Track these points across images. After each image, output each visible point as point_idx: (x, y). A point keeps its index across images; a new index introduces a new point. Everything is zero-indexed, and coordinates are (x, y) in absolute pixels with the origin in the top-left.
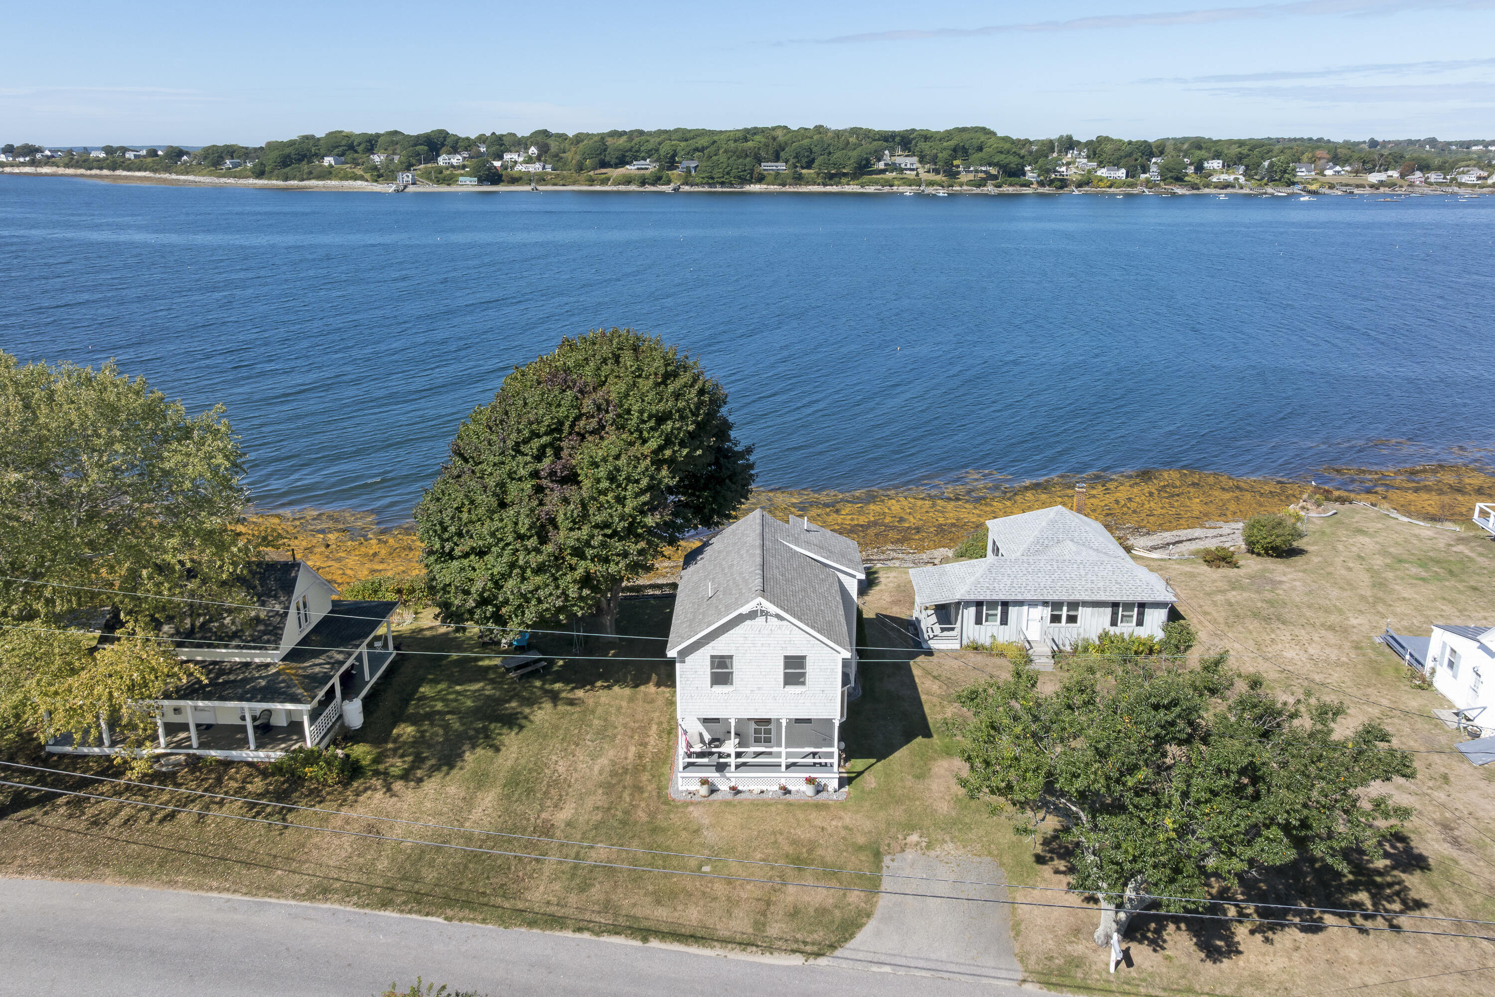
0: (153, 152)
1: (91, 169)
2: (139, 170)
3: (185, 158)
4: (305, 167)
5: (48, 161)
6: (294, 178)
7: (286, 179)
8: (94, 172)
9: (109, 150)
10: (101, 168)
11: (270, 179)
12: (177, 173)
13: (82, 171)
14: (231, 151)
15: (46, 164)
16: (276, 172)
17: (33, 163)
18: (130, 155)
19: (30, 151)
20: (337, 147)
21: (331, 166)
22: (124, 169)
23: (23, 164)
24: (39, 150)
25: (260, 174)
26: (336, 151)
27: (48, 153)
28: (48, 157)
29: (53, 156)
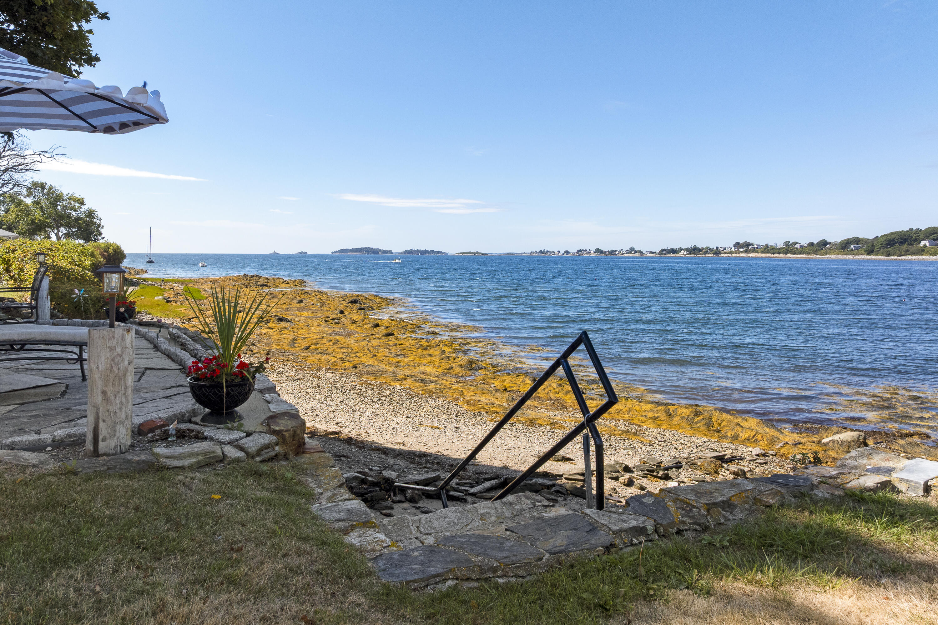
0: (812, 244)
1: (774, 254)
2: (800, 254)
3: (828, 246)
4: (905, 247)
5: (755, 250)
6: (894, 255)
7: (888, 255)
8: (776, 255)
9: (787, 243)
10: (779, 253)
11: (877, 255)
12: (820, 255)
13: (769, 255)
14: (856, 241)
15: (753, 252)
16: (882, 250)
17: (746, 251)
18: (798, 246)
19: (747, 245)
20: (933, 234)
21: (925, 246)
22: (792, 254)
23: (741, 252)
24: (752, 245)
25: (870, 252)
26: (932, 237)
27: (756, 246)
28: (755, 248)
29: (757, 248)
